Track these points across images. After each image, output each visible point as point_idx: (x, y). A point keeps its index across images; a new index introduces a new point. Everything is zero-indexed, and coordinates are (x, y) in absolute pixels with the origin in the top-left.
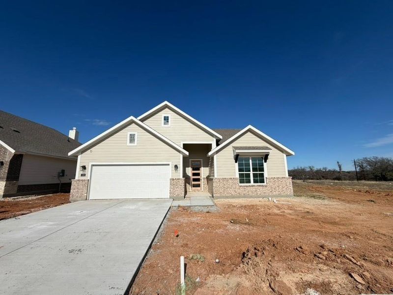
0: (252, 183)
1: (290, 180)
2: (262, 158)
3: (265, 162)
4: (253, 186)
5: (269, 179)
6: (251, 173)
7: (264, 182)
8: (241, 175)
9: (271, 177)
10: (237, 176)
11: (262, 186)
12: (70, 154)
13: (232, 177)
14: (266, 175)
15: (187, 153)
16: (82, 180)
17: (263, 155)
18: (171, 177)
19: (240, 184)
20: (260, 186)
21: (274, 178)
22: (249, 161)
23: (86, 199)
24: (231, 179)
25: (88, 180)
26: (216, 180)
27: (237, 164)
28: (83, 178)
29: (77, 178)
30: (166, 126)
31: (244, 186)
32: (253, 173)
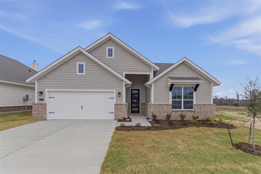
0: (183, 109)
2: (193, 87)
3: (195, 91)
4: (183, 111)
5: (197, 105)
7: (193, 109)
9: (198, 104)
10: (171, 103)
11: (191, 111)
12: (27, 81)
13: (167, 103)
14: (194, 103)
15: (129, 82)
16: (41, 104)
17: (194, 85)
18: (115, 103)
19: (172, 110)
20: (189, 111)
21: (201, 105)
22: (182, 90)
23: (46, 120)
24: (165, 105)
25: (46, 104)
26: (153, 106)
27: (171, 93)
28: (41, 102)
29: (36, 102)
30: (110, 57)
31: (176, 111)
32: (184, 101)
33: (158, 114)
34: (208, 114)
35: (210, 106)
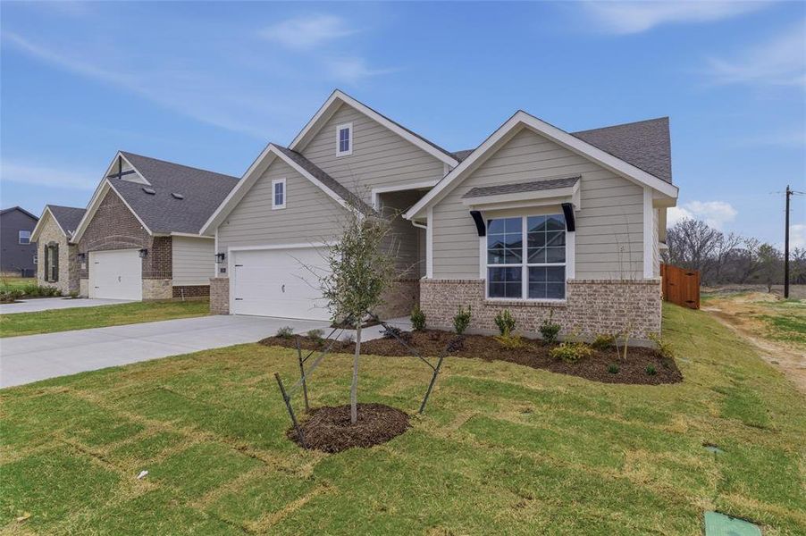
0: (525, 298)
4: (523, 305)
5: (576, 285)
6: (525, 267)
7: (563, 297)
10: (484, 275)
14: (570, 275)
16: (222, 280)
19: (488, 299)
21: (593, 282)
22: (521, 231)
23: (228, 313)
24: (461, 282)
25: (228, 279)
26: (427, 286)
27: (484, 243)
28: (223, 276)
29: (216, 276)
30: (345, 153)
32: (529, 268)
34: (626, 320)
35: (633, 288)
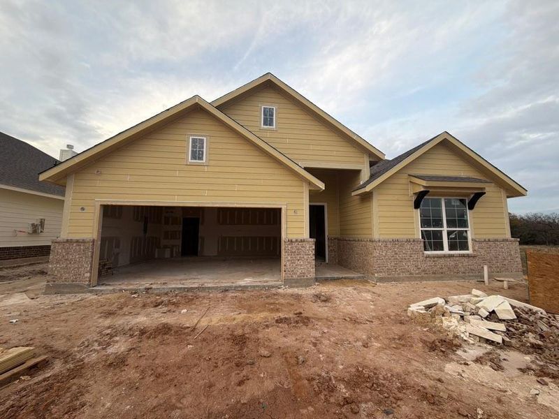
1: (515, 247)
2: (465, 200)
3: (471, 207)
5: (480, 242)
6: (445, 230)
8: (426, 235)
9: (482, 238)
10: (418, 236)
11: (466, 256)
14: (470, 236)
15: (322, 186)
16: (77, 241)
17: (468, 195)
18: (285, 236)
21: (489, 241)
22: (441, 206)
25: (92, 242)
26: (380, 244)
27: (417, 213)
29: (64, 236)
31: (434, 257)
32: (448, 231)
33: (393, 264)
34: (506, 262)
35: (507, 243)
